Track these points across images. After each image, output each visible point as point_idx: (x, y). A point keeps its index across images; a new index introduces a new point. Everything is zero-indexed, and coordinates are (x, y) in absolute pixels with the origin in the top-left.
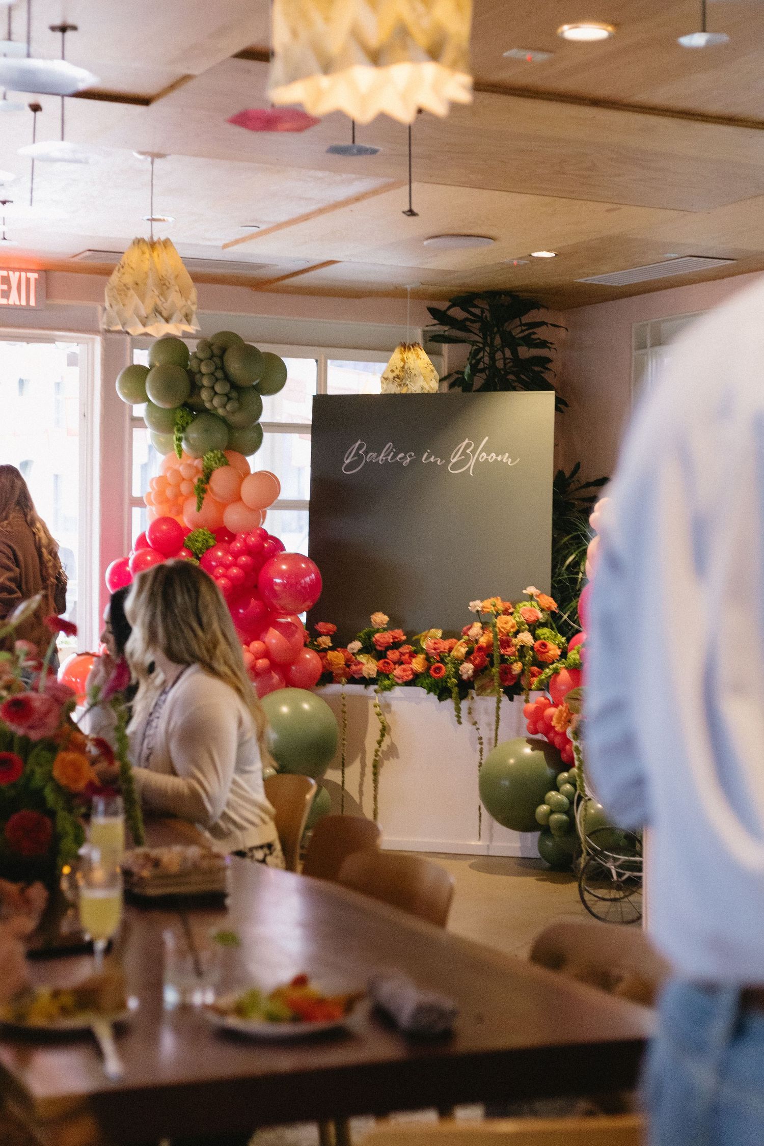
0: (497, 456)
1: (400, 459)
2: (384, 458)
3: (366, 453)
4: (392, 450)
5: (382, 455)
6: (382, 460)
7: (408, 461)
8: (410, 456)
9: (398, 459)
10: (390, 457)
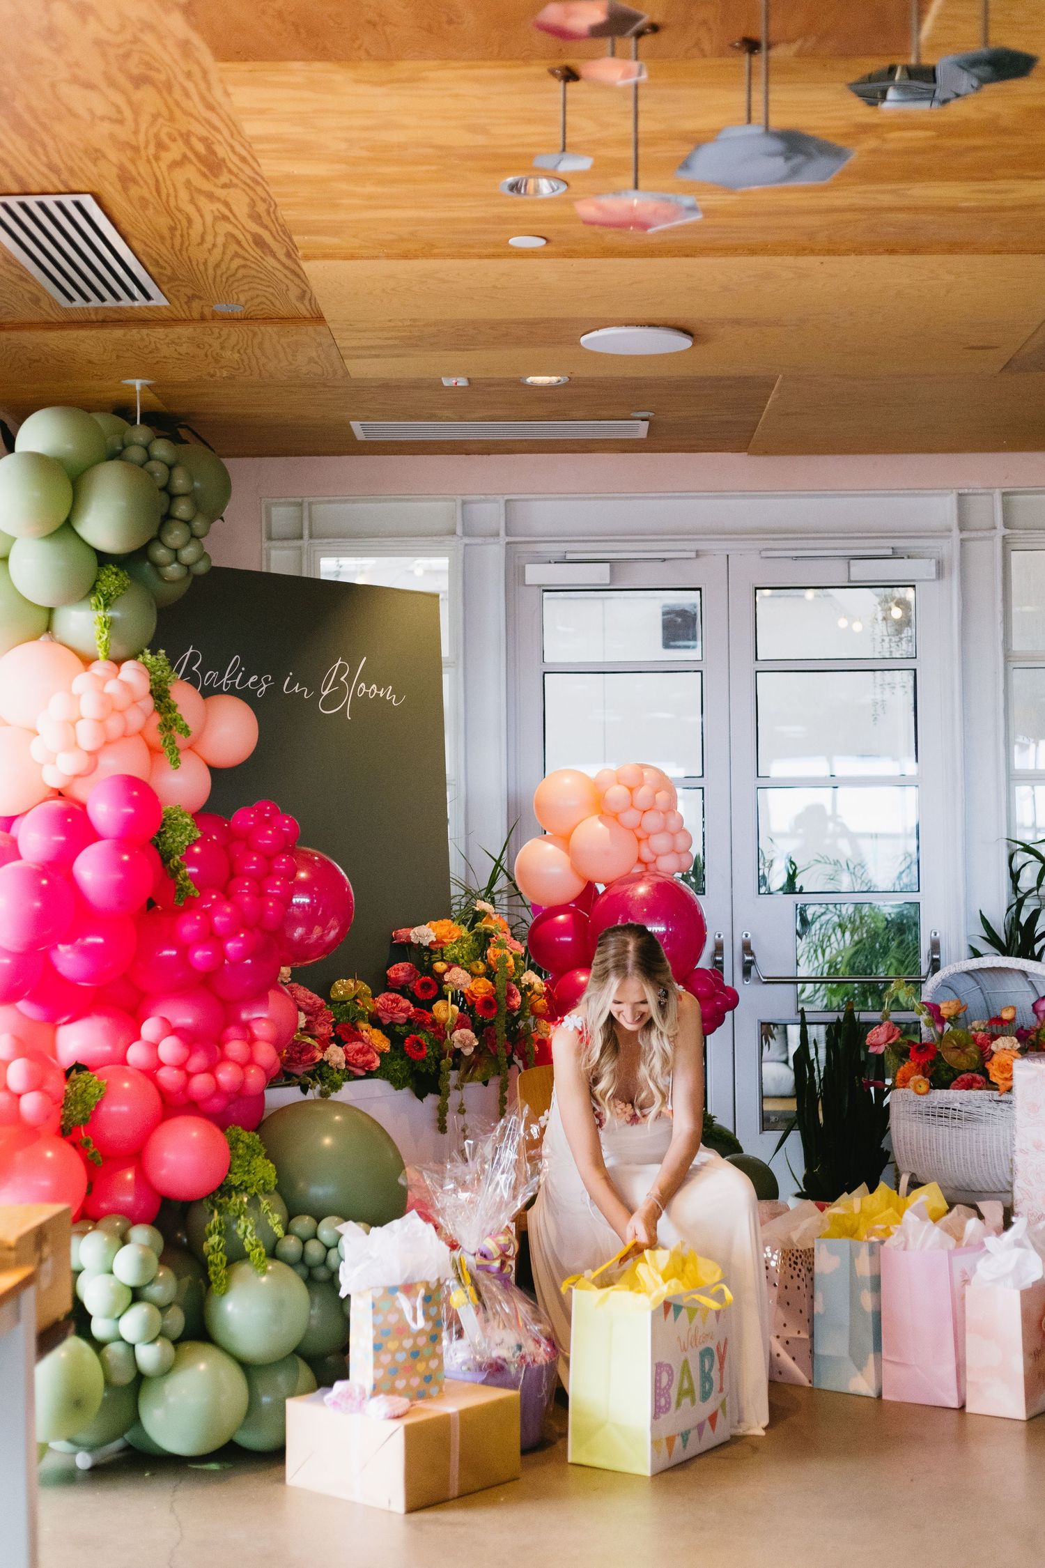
0: (379, 690)
1: (253, 684)
2: (229, 682)
3: (203, 670)
4: (239, 670)
5: (226, 677)
6: (227, 685)
7: (264, 688)
8: (266, 681)
9: (249, 683)
10: (237, 681)
